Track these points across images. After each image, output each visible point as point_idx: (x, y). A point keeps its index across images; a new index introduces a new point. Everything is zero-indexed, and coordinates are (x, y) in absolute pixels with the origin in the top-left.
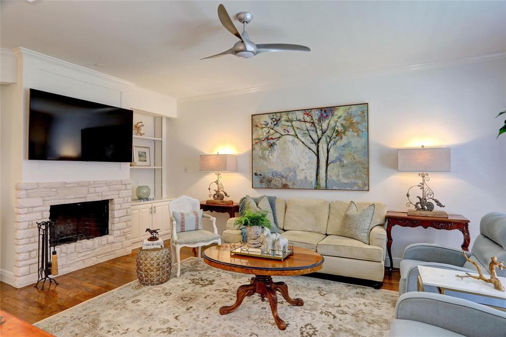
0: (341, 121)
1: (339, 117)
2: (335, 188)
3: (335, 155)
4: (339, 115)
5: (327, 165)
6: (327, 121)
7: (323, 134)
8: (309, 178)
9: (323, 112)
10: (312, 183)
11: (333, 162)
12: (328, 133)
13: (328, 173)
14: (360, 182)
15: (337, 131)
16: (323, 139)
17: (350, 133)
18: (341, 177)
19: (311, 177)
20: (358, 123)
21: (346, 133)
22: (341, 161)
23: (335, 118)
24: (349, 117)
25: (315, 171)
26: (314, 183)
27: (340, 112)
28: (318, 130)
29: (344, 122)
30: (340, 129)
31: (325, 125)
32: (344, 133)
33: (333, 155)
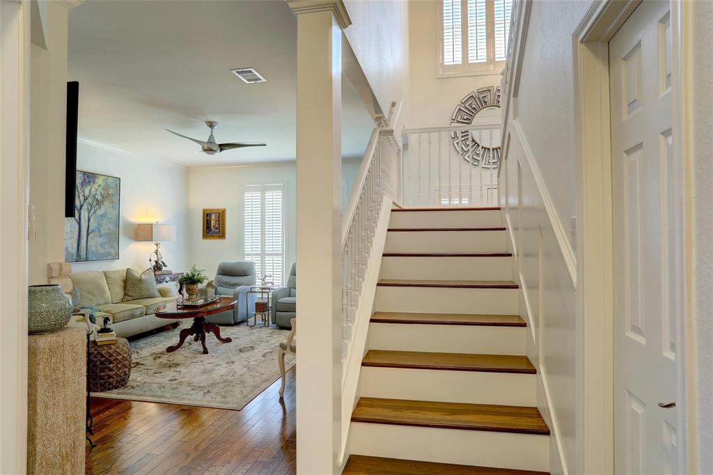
0: (100, 190)
1: (99, 186)
2: (94, 259)
3: (95, 225)
4: (99, 183)
5: (88, 235)
6: (89, 188)
7: (85, 200)
8: (70, 249)
9: (86, 176)
10: (73, 255)
11: (93, 231)
12: (90, 200)
13: (89, 243)
14: (113, 252)
15: (97, 200)
16: (85, 206)
17: (107, 203)
18: (99, 247)
19: (73, 249)
20: (113, 195)
21: (104, 203)
22: (100, 231)
23: (96, 186)
24: (106, 188)
25: (76, 241)
26: (75, 254)
27: (100, 181)
28: (81, 195)
29: (103, 192)
30: (99, 197)
31: (87, 192)
32: (103, 202)
33: (93, 224)
